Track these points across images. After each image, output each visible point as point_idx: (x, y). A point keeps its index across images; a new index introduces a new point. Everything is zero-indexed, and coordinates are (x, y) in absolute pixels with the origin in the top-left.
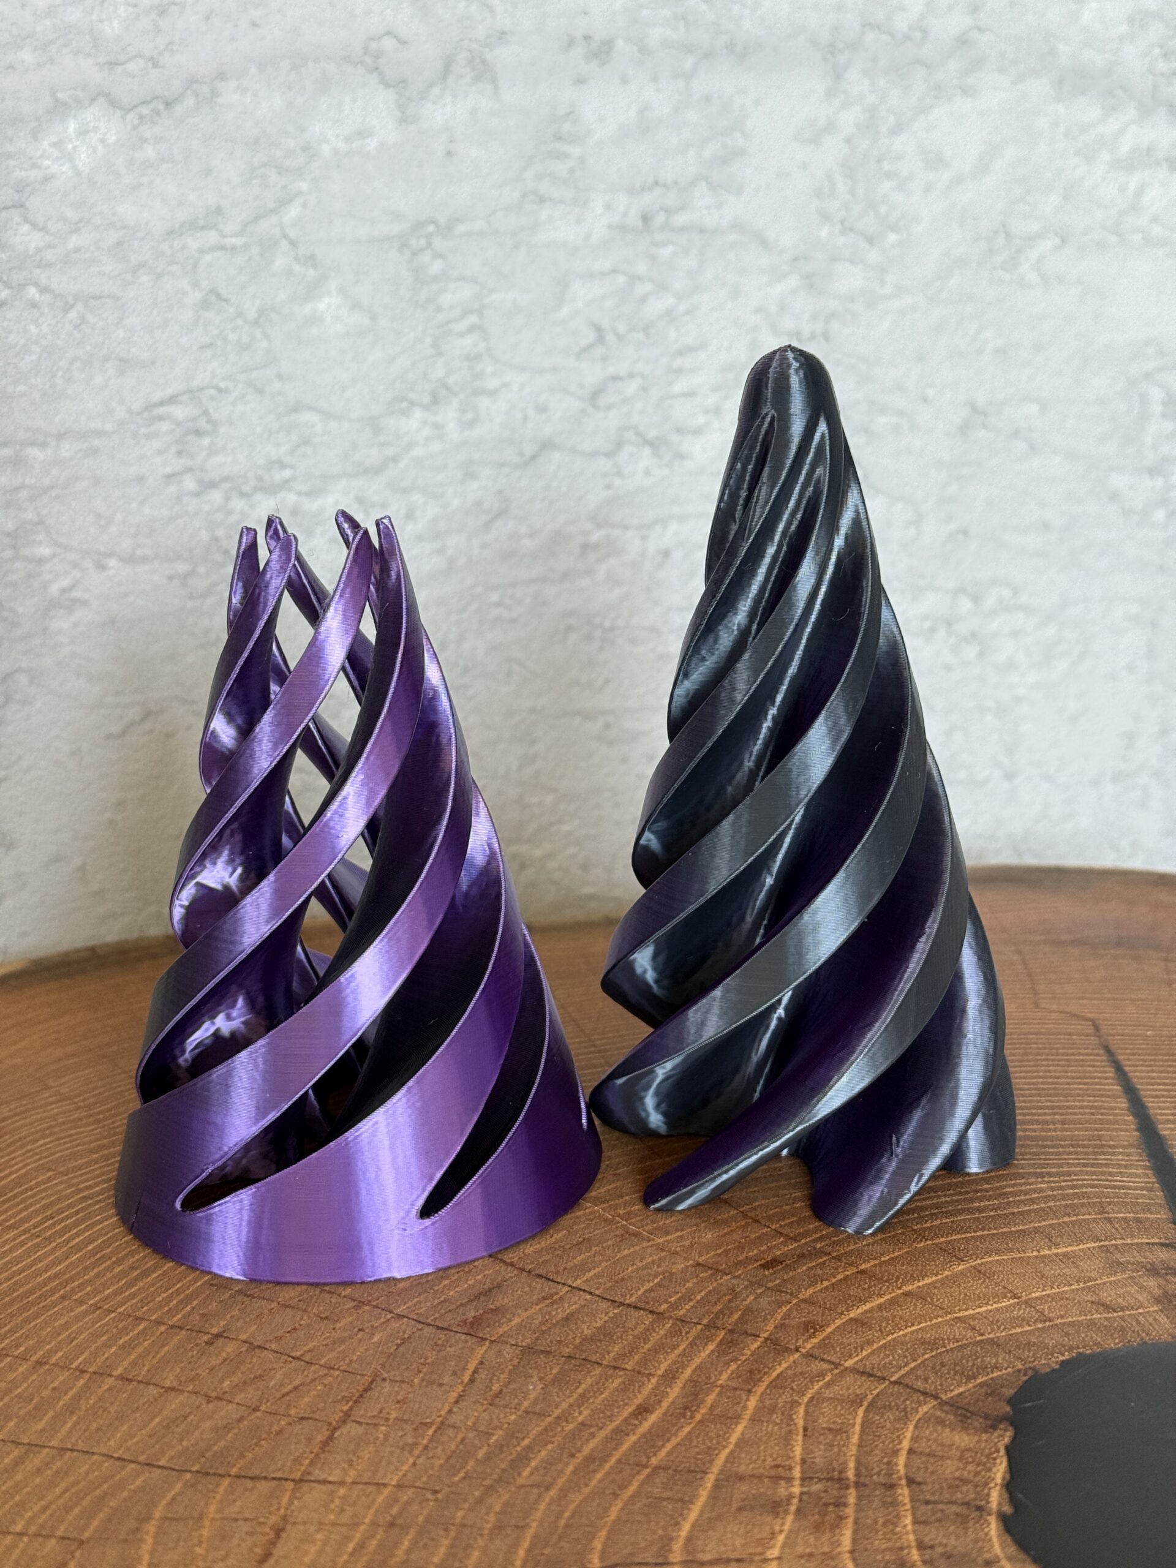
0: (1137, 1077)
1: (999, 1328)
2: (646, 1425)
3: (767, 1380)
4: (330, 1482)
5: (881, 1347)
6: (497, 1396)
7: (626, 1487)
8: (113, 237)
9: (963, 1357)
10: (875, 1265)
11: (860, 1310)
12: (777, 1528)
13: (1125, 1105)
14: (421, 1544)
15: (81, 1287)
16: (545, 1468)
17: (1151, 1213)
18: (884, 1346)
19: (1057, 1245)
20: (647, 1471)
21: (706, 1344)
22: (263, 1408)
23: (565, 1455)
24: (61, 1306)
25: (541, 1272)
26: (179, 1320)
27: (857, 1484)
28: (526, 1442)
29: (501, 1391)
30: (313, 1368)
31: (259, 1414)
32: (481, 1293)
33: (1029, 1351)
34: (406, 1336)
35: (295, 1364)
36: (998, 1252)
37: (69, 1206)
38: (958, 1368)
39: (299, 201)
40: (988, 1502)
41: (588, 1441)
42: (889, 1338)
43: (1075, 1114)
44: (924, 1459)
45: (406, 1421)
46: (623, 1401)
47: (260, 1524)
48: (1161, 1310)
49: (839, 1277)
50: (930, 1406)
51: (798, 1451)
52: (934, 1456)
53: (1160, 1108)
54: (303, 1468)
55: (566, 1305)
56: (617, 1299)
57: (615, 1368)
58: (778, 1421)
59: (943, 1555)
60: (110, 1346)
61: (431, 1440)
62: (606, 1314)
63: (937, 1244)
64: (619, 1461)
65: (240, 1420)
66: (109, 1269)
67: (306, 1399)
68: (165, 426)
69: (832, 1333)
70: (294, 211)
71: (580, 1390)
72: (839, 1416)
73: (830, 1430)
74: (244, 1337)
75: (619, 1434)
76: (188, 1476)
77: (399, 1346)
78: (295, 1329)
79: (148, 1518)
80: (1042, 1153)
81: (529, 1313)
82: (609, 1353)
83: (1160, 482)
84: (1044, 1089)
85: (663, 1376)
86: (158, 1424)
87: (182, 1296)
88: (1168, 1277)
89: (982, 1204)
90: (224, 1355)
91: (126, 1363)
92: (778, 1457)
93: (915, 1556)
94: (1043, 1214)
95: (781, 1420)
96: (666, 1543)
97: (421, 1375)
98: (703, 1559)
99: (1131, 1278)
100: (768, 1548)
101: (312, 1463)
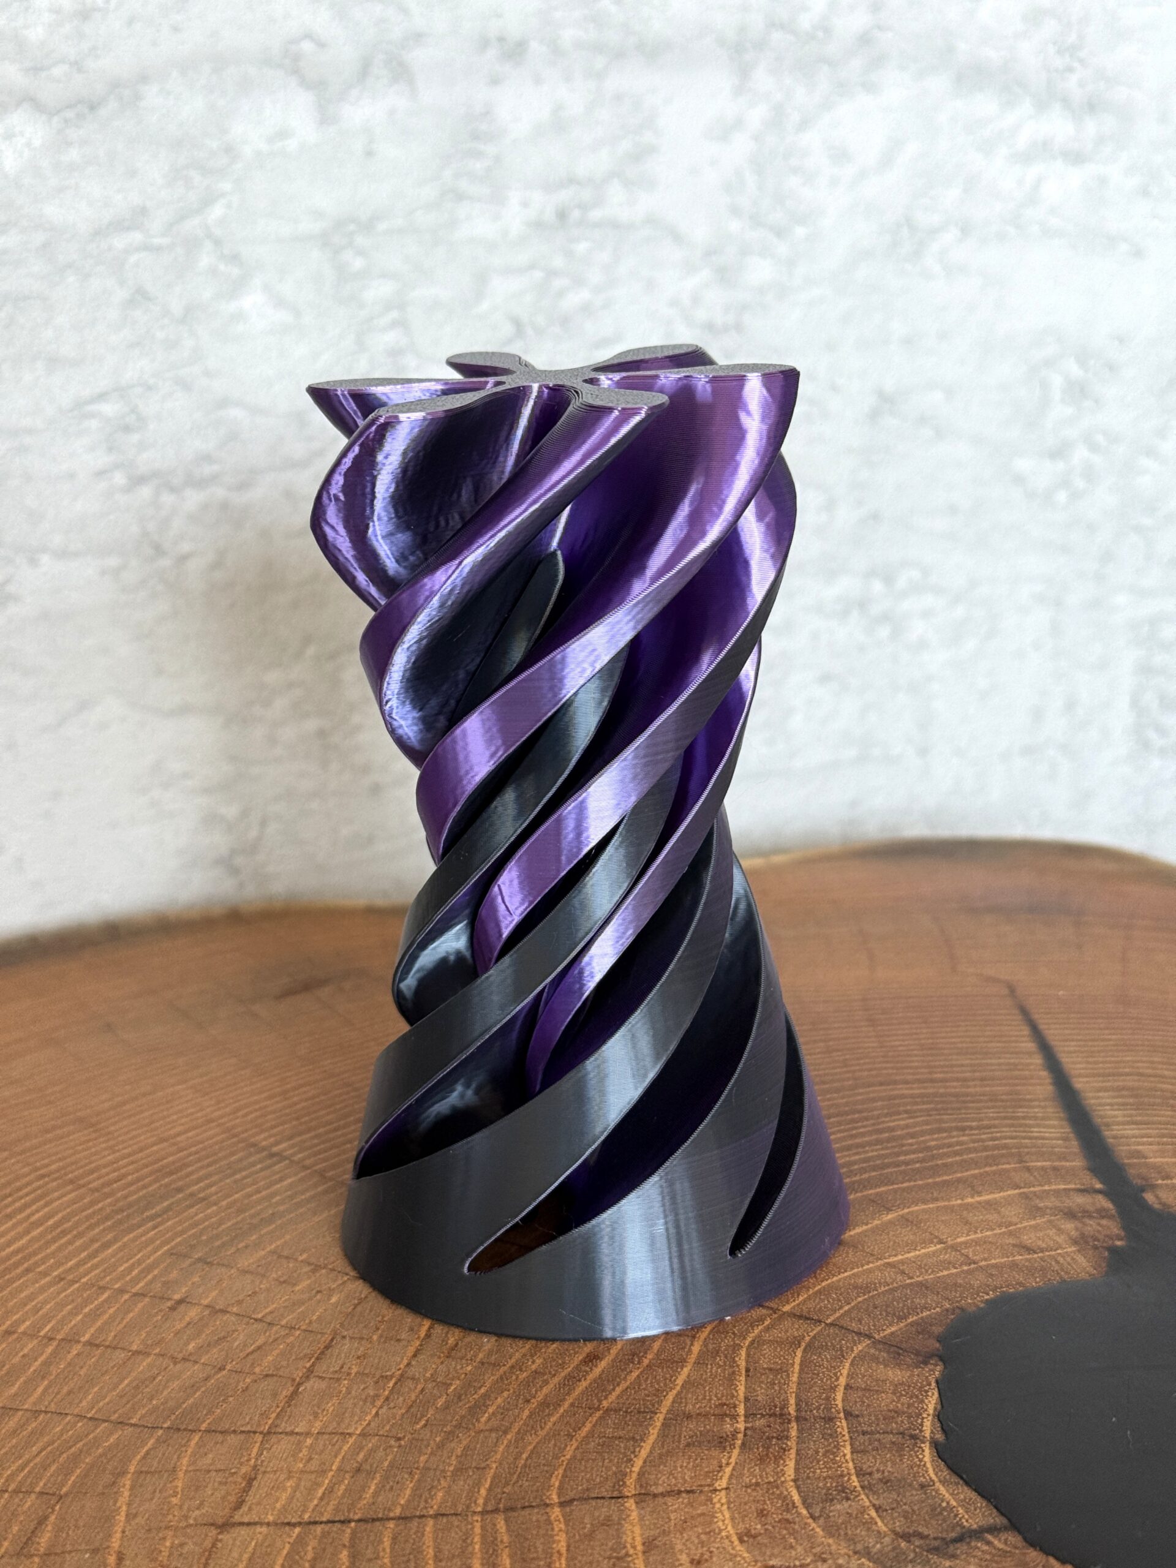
0: (1051, 1034)
1: (927, 1271)
2: (597, 1371)
3: (710, 1327)
4: (297, 1434)
5: (817, 1291)
6: (454, 1348)
7: (580, 1429)
8: (39, 238)
9: (894, 1299)
12: (724, 1461)
13: (1040, 1061)
14: (388, 1487)
15: (43, 1261)
16: (502, 1413)
17: (1068, 1161)
18: (820, 1292)
19: (979, 1194)
20: (598, 1414)
22: (228, 1367)
23: (520, 1401)
24: (25, 1278)
26: (143, 1287)
28: (483, 1390)
29: (458, 1344)
30: (275, 1328)
31: (224, 1372)
33: (956, 1292)
34: (363, 1296)
35: (259, 1326)
36: (924, 1201)
37: (28, 1184)
38: (889, 1310)
39: (222, 202)
40: (921, 1431)
41: (541, 1387)
42: (824, 1284)
43: (993, 1071)
44: (860, 1394)
45: (367, 1375)
46: (573, 1349)
47: (232, 1474)
48: (1079, 1251)
50: (864, 1345)
51: (741, 1389)
52: (869, 1390)
53: (1073, 1063)
54: (270, 1422)
58: (721, 1363)
59: (881, 1480)
60: (77, 1314)
61: (392, 1391)
63: (867, 1196)
64: (572, 1405)
65: (206, 1379)
66: (70, 1242)
67: (270, 1358)
68: (94, 424)
70: (217, 211)
72: (779, 1357)
73: (771, 1370)
74: (205, 1302)
75: (571, 1380)
76: (160, 1432)
77: (356, 1306)
78: (255, 1293)
79: (124, 1473)
80: (964, 1109)
83: (1061, 466)
84: (961, 1048)
86: (128, 1385)
87: (142, 1266)
88: (1085, 1220)
89: (908, 1157)
90: (187, 1319)
91: (92, 1330)
92: (722, 1396)
93: (855, 1481)
94: (965, 1165)
95: (725, 1363)
96: (620, 1478)
97: (380, 1332)
98: (656, 1492)
99: (1050, 1221)
100: (717, 1480)
101: (278, 1416)
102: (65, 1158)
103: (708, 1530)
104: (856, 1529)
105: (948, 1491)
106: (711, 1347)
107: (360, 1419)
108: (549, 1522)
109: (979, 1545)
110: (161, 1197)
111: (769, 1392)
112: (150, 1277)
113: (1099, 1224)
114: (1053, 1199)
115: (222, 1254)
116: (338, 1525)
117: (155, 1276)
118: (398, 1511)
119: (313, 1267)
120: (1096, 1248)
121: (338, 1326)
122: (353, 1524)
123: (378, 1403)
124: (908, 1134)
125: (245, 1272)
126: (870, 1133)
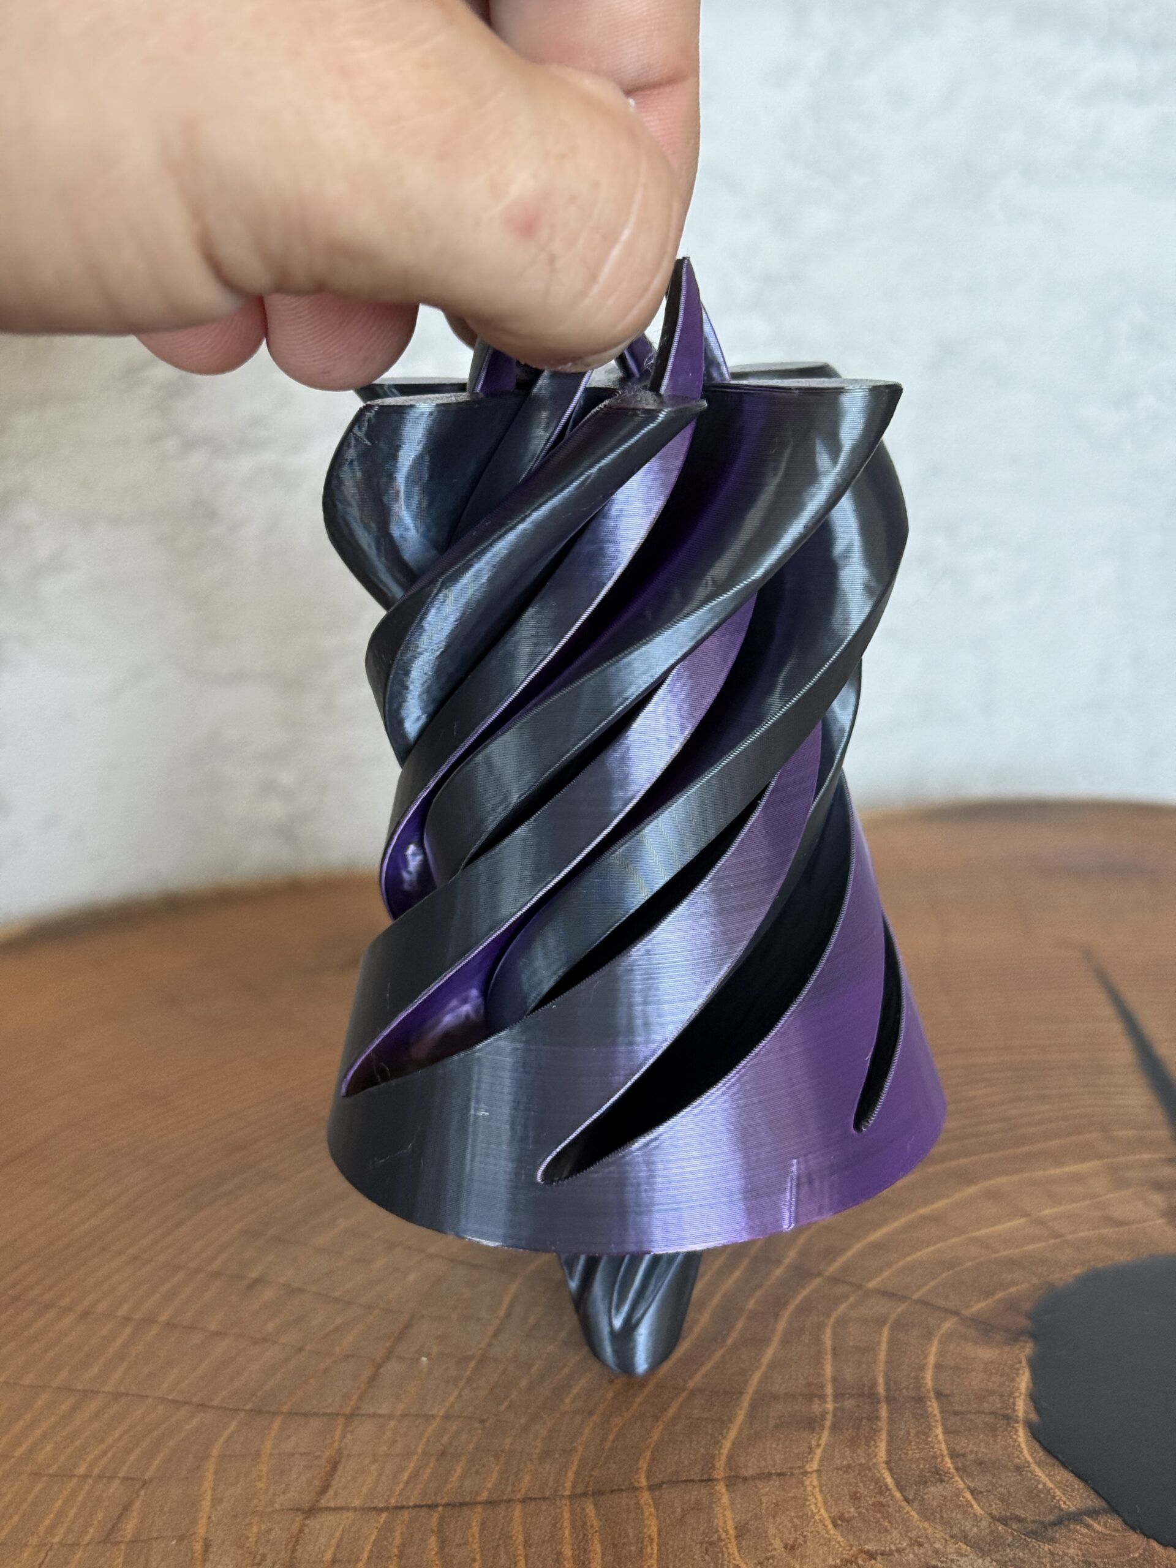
1: (1012, 1246)
3: (793, 1304)
4: (380, 1416)
5: (901, 1267)
6: (533, 1328)
7: (666, 1410)
9: (980, 1275)
11: (879, 1234)
12: (814, 1443)
13: (1120, 1027)
14: (474, 1470)
15: (118, 1239)
16: (586, 1395)
17: (1151, 1130)
18: (904, 1267)
19: (1063, 1165)
22: (309, 1347)
24: (101, 1258)
26: (218, 1266)
28: (566, 1371)
29: (537, 1324)
30: (353, 1308)
31: (304, 1353)
33: (1042, 1267)
34: (441, 1273)
35: (337, 1305)
36: (1008, 1173)
38: (976, 1286)
40: (1014, 1410)
42: (908, 1259)
44: (950, 1372)
45: (448, 1355)
47: (317, 1457)
48: (1167, 1222)
50: (952, 1322)
51: (828, 1369)
52: (960, 1369)
53: (1154, 1027)
54: (352, 1403)
58: (806, 1341)
59: (975, 1461)
60: (154, 1293)
61: (473, 1373)
63: (947, 1168)
65: (287, 1360)
66: (144, 1219)
67: (349, 1338)
69: (853, 1256)
72: (865, 1335)
73: (858, 1348)
74: (283, 1281)
76: (243, 1414)
77: (433, 1284)
78: (331, 1271)
79: (206, 1457)
86: (208, 1366)
89: (988, 1127)
90: (265, 1299)
91: (170, 1310)
92: (809, 1376)
93: (949, 1463)
94: (1046, 1135)
95: (810, 1341)
96: (709, 1461)
97: (457, 1312)
98: (746, 1474)
99: (1137, 1193)
100: (807, 1462)
101: (361, 1398)
102: (133, 1133)
103: (800, 1514)
104: (952, 1511)
105: (1044, 1472)
106: (796, 1325)
107: (443, 1401)
108: (638, 1506)
109: (1078, 1528)
110: (232, 1174)
111: (857, 1371)
112: (225, 1256)
114: (1139, 1169)
115: (297, 1232)
116: (425, 1510)
117: (230, 1255)
118: (484, 1496)
119: (386, 1246)
121: (416, 1305)
122: (440, 1508)
123: (461, 1384)
124: (986, 1103)
125: (320, 1250)
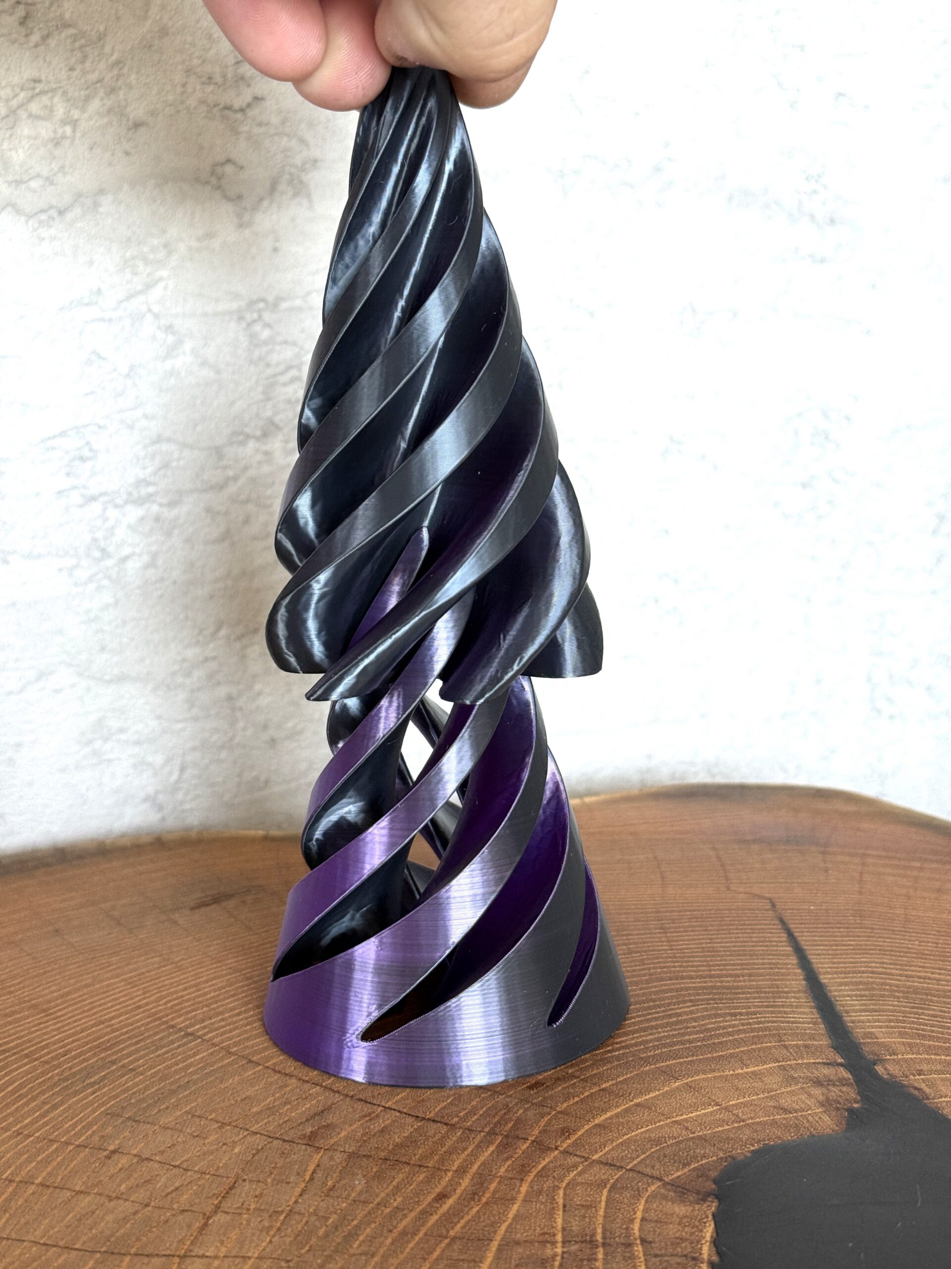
0: (804, 940)
1: (706, 1128)
2: (445, 1207)
3: (534, 1172)
4: (207, 1257)
5: (619, 1144)
6: (331, 1190)
7: (432, 1253)
9: (680, 1151)
10: (613, 1085)
11: (603, 1118)
13: (795, 961)
15: (5, 1119)
16: (370, 1241)
17: (816, 1040)
18: (621, 1143)
19: (747, 1066)
20: (447, 1241)
21: (488, 1147)
22: (153, 1204)
23: (385, 1231)
25: (361, 1097)
26: (84, 1140)
27: (604, 1244)
28: (355, 1222)
29: (334, 1186)
30: (189, 1173)
31: (150, 1208)
32: (315, 1114)
33: (728, 1144)
34: (260, 1147)
35: (176, 1171)
36: (704, 1072)
38: (676, 1158)
39: (161, 285)
40: (701, 1254)
41: (401, 1220)
42: (625, 1137)
43: (758, 969)
44: (653, 1225)
45: (263, 1210)
46: (427, 1190)
48: (824, 1111)
49: (586, 1094)
50: (656, 1186)
51: (560, 1221)
52: (661, 1222)
53: (821, 963)
54: (186, 1247)
55: (381, 1121)
56: (419, 1115)
57: (420, 1166)
58: (543, 1200)
60: (31, 1162)
61: (282, 1224)
62: (412, 1126)
63: (658, 1068)
64: (426, 1234)
65: (135, 1213)
66: (27, 1104)
67: (185, 1197)
68: (56, 454)
69: (582, 1135)
71: (394, 1183)
72: (589, 1196)
73: (583, 1206)
74: (134, 1152)
75: (425, 1214)
76: (98, 1255)
77: (254, 1155)
78: (174, 1145)
80: (736, 999)
81: (353, 1127)
82: (415, 1155)
84: (734, 951)
85: (456, 1171)
86: (72, 1218)
87: (84, 1123)
88: (829, 1087)
89: (692, 1037)
90: (120, 1166)
91: (44, 1174)
92: (544, 1227)
94: (736, 1043)
95: (546, 1200)
97: (273, 1176)
99: (802, 1088)
101: (192, 1243)
102: (22, 1037)
106: (535, 1188)
107: (258, 1245)
110: (98, 1068)
111: (581, 1224)
112: (90, 1132)
113: (840, 1090)
114: (805, 1070)
115: (147, 1115)
117: (94, 1132)
119: (219, 1124)
120: (838, 1109)
121: (240, 1172)
123: (272, 1233)
124: (691, 1018)
125: (166, 1128)
126: (663, 1017)
